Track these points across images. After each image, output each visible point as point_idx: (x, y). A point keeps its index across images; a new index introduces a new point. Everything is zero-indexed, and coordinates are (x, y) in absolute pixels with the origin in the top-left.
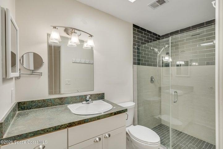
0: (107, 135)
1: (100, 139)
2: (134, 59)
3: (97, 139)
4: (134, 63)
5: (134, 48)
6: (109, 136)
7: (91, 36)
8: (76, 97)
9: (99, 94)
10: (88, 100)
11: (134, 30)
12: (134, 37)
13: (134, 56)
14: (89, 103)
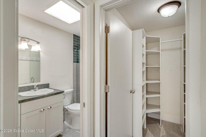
0: (49, 107)
1: (44, 110)
2: (74, 59)
3: (42, 110)
4: (74, 62)
5: (74, 51)
6: (51, 107)
7: (38, 43)
8: (24, 87)
9: (45, 84)
10: (35, 88)
11: (74, 38)
12: (74, 43)
13: (74, 56)
14: (36, 90)
